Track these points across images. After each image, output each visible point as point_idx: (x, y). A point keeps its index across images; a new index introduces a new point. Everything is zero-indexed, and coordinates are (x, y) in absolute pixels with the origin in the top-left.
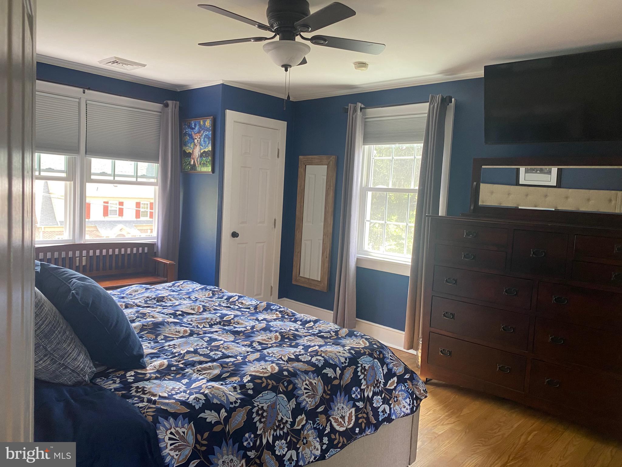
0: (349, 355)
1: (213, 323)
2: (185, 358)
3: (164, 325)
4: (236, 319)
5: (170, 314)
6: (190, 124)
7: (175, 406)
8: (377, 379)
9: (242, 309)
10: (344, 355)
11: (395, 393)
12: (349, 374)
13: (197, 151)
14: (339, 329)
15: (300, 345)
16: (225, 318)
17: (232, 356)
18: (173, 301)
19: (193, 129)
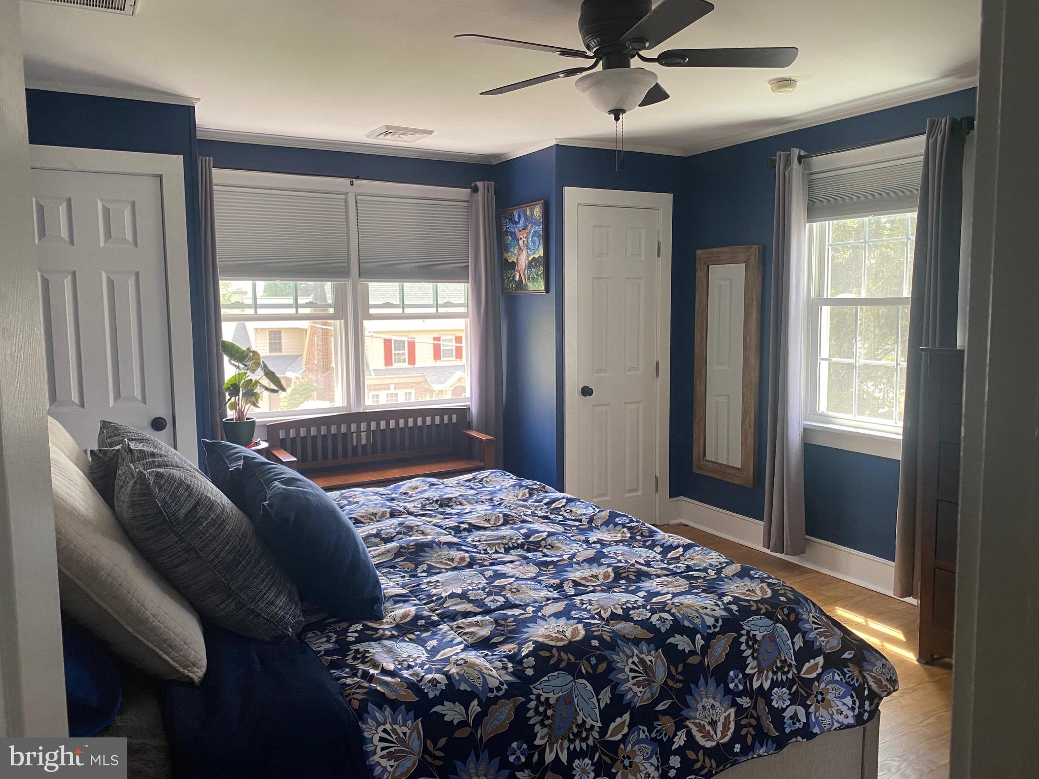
0: (724, 613)
1: (511, 546)
2: (445, 606)
3: (432, 548)
4: (549, 541)
5: (450, 528)
6: (512, 215)
7: (398, 688)
8: (783, 659)
9: (569, 522)
10: (713, 613)
11: (819, 686)
12: (721, 648)
13: (524, 260)
14: (725, 565)
15: (643, 590)
16: (533, 537)
17: (521, 605)
18: (463, 505)
19: (516, 223)
